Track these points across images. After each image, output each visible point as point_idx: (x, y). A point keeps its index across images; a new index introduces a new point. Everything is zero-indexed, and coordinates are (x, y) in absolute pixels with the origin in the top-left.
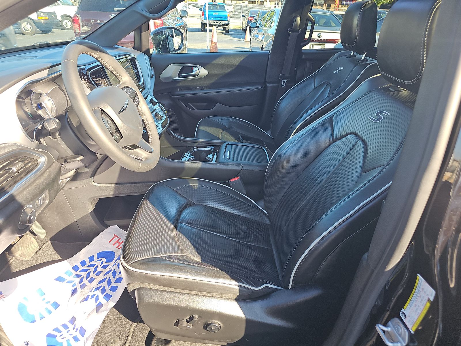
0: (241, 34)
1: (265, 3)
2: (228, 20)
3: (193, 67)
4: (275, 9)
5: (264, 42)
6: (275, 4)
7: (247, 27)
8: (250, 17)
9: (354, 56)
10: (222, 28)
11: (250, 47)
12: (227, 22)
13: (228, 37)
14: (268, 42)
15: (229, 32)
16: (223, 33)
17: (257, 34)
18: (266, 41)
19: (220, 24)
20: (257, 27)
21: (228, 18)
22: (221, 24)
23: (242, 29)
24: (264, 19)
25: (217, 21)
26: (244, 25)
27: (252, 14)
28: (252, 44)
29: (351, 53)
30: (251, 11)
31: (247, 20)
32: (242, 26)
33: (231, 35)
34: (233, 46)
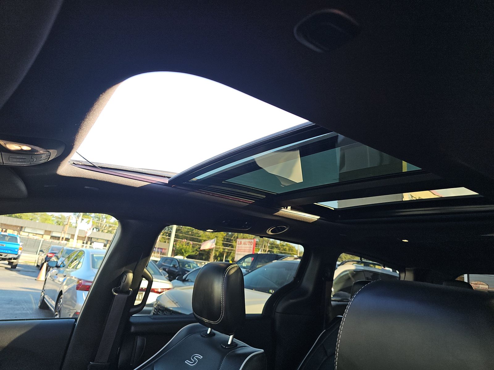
0: (33, 270)
1: (71, 240)
2: (19, 254)
4: (84, 249)
5: (66, 285)
6: (83, 243)
7: (43, 264)
8: (51, 253)
9: (212, 334)
10: (7, 262)
11: (43, 289)
12: (16, 256)
13: (14, 273)
14: (71, 286)
15: (17, 268)
16: (6, 268)
17: (57, 275)
18: (67, 284)
19: (5, 257)
20: (58, 267)
21: (20, 251)
22: (7, 257)
23: (36, 265)
24: (69, 258)
25: (2, 254)
26: (40, 261)
27: (53, 250)
28: (47, 285)
29: (208, 330)
30: (53, 248)
31: (45, 256)
32: (36, 262)
33: (18, 271)
34: (18, 286)
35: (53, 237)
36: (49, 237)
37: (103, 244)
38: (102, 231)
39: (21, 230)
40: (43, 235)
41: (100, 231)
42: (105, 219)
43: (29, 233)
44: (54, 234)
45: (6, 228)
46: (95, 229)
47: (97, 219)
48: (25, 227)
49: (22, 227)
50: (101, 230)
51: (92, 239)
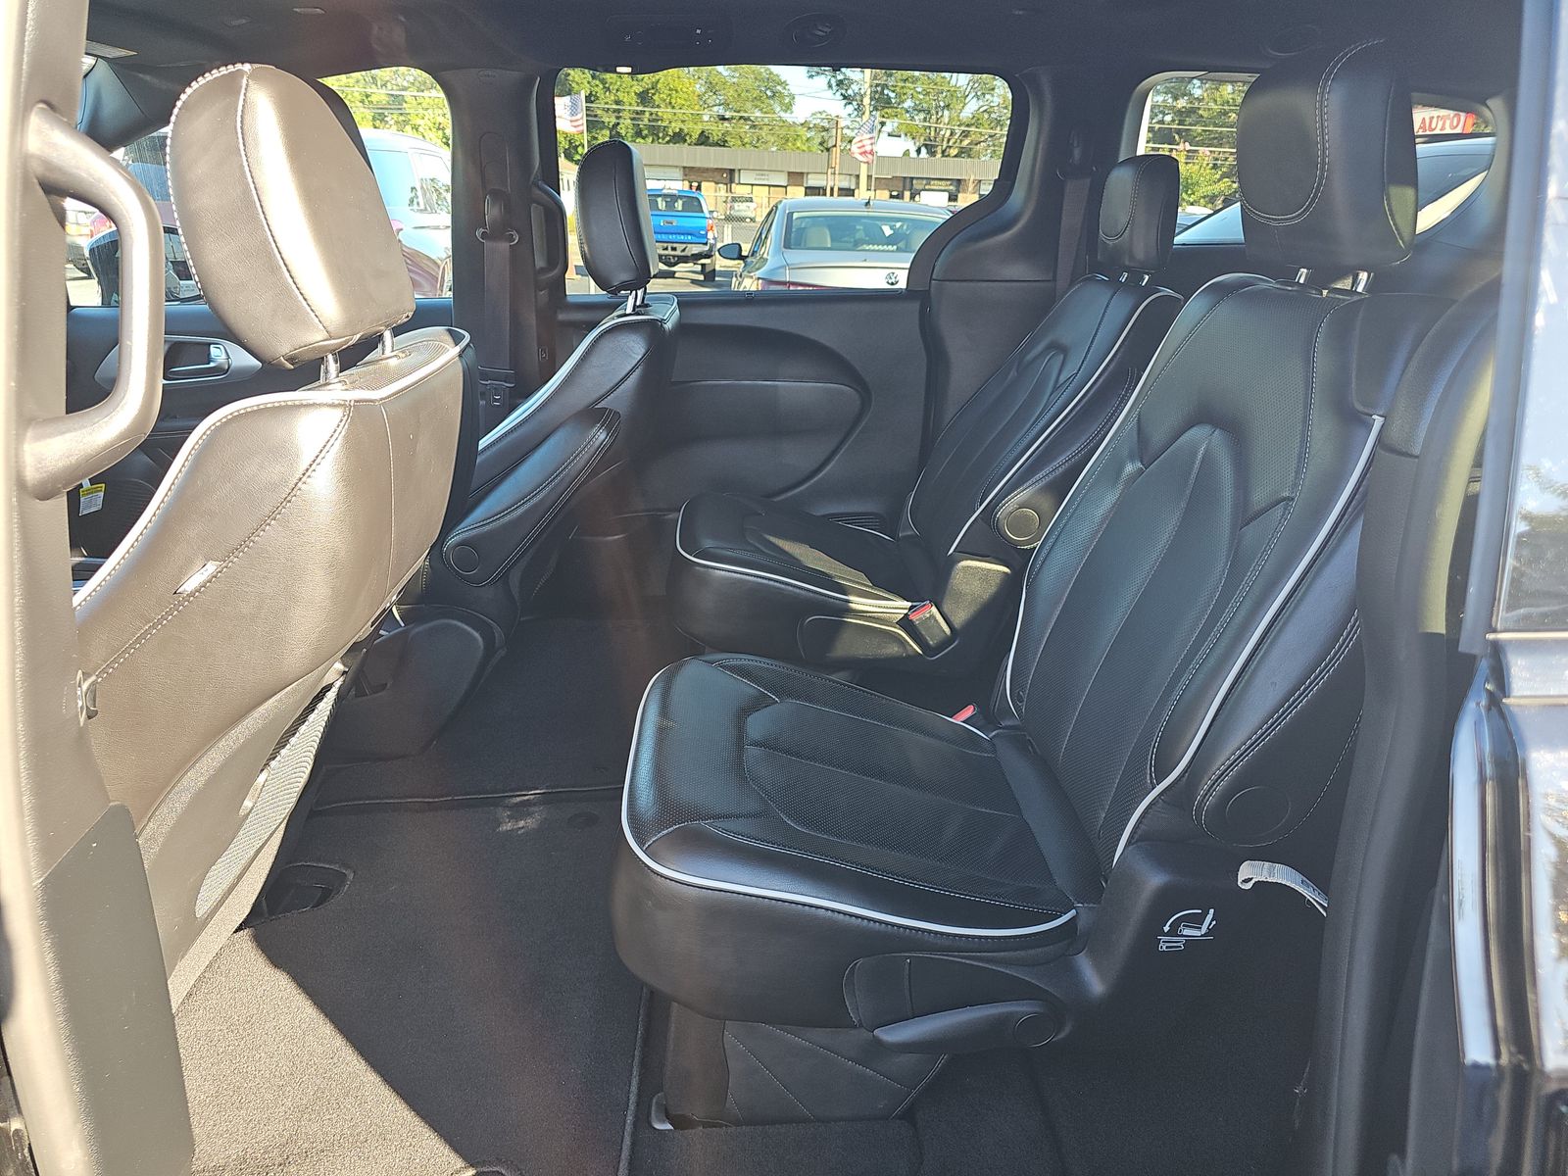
2: (712, 241)
3: (210, 344)
12: (705, 249)
16: (695, 281)
19: (683, 254)
22: (688, 253)
25: (675, 245)
33: (722, 286)
35: (812, 191)
36: (802, 190)
37: (946, 195)
38: (943, 152)
39: (732, 181)
40: (786, 187)
41: (939, 155)
42: (946, 113)
43: (752, 185)
44: (813, 181)
45: (699, 179)
46: (923, 150)
47: (922, 116)
48: (739, 170)
49: (732, 171)
50: (939, 150)
51: (915, 182)
